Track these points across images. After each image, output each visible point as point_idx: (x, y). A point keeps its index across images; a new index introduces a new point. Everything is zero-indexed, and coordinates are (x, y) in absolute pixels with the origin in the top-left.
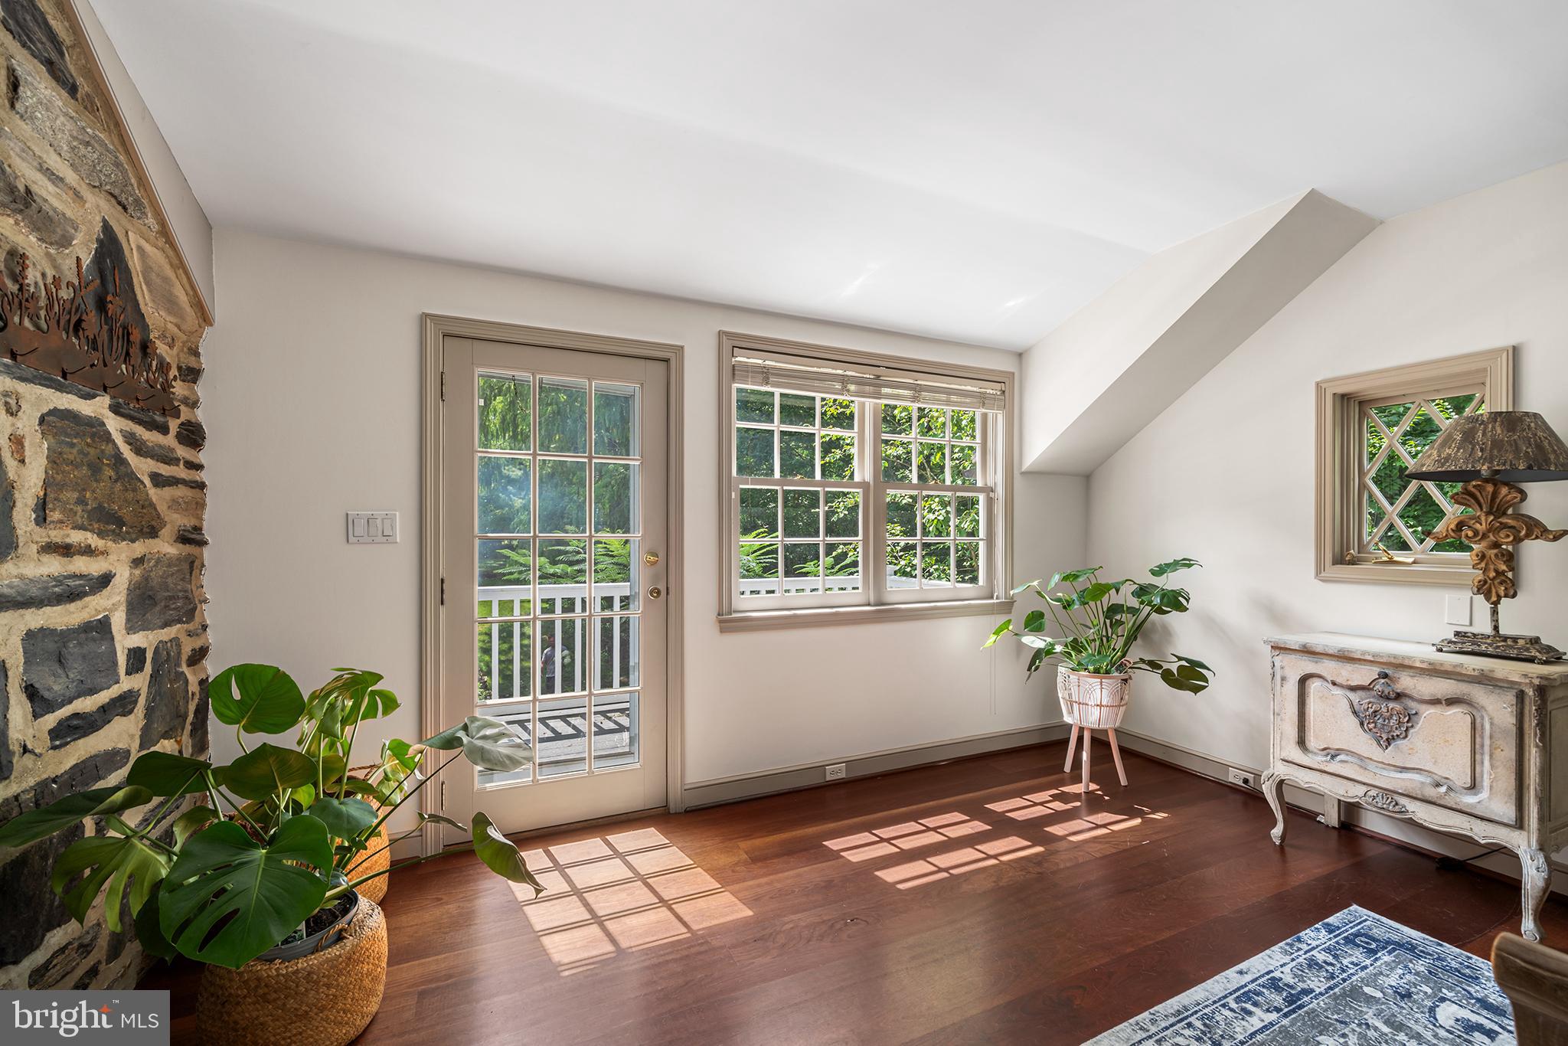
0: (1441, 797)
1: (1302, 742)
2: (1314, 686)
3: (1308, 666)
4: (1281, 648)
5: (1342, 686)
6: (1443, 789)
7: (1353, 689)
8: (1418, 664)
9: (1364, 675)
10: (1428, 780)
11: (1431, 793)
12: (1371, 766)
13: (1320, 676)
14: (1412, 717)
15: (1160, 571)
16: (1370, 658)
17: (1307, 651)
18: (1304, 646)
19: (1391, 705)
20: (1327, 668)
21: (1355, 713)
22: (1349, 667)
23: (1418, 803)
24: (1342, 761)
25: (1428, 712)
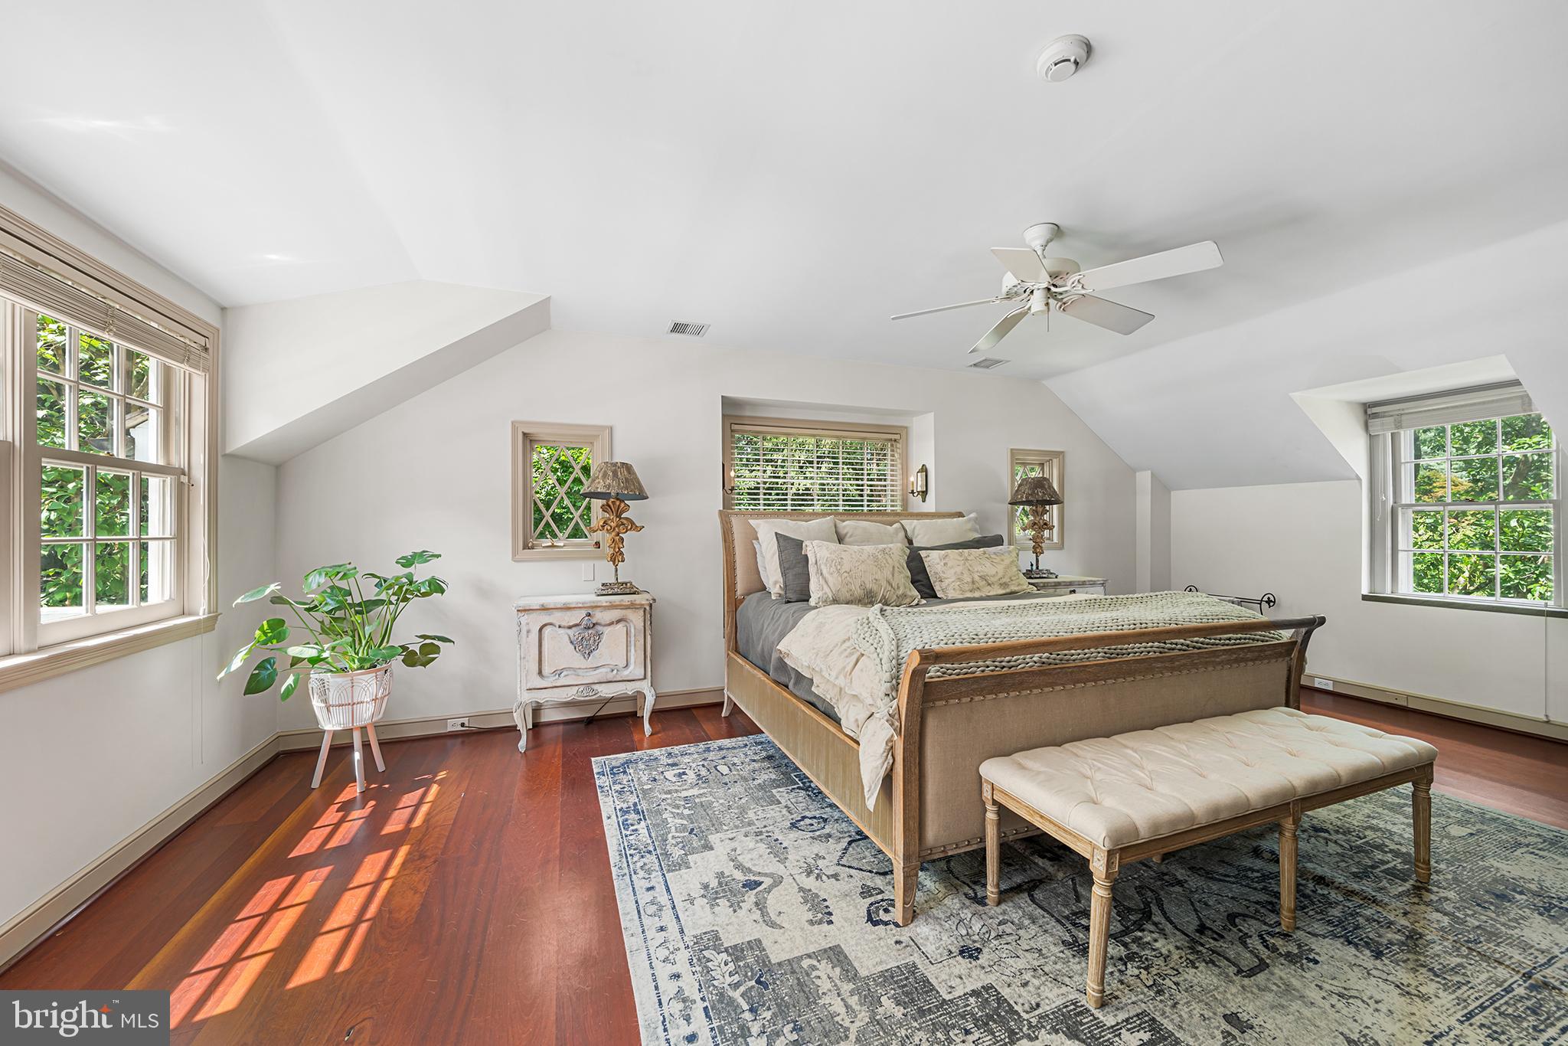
0: (614, 677)
1: (540, 673)
2: (547, 631)
3: (546, 618)
4: (525, 610)
5: (564, 627)
6: (615, 671)
7: (570, 627)
8: (604, 604)
9: (576, 617)
10: (609, 670)
11: (610, 677)
12: (580, 672)
13: (551, 624)
14: (600, 635)
15: (407, 562)
16: (581, 605)
17: (544, 609)
18: (543, 605)
19: (590, 632)
20: (557, 618)
21: (571, 642)
22: (569, 613)
23: (603, 685)
24: (566, 676)
25: (607, 630)
